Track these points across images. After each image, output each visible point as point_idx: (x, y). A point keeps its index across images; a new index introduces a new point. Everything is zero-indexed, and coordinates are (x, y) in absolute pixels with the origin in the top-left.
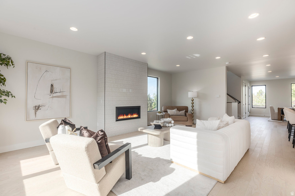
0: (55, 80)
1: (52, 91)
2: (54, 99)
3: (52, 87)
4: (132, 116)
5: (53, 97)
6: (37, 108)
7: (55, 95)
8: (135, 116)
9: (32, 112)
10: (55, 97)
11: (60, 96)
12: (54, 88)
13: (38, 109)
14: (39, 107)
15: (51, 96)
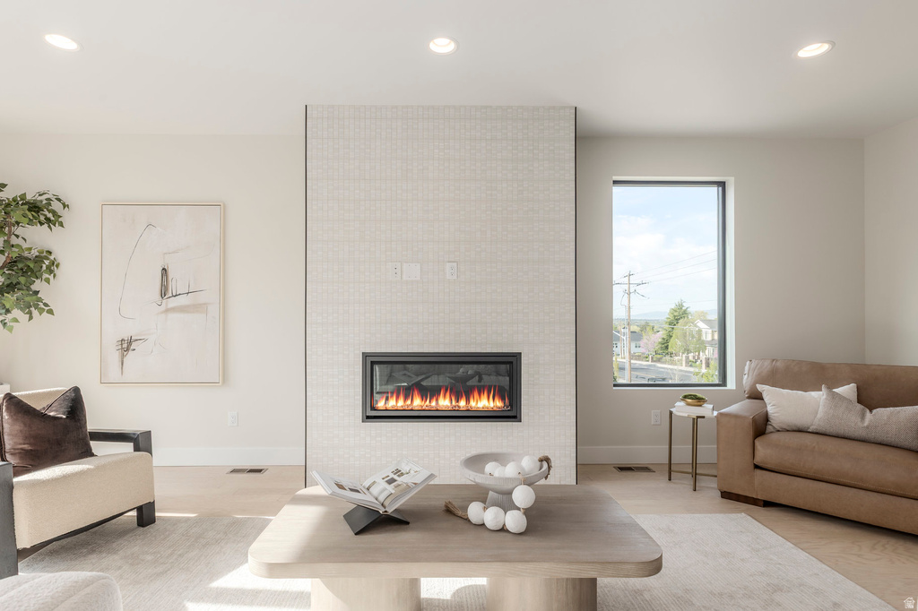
0: (174, 252)
1: (164, 292)
2: (172, 316)
3: (165, 278)
4: (462, 403)
5: (167, 311)
6: (126, 346)
7: (173, 303)
8: (483, 403)
9: (115, 356)
10: (173, 310)
11: (188, 306)
12: (170, 279)
13: (128, 350)
14: (130, 342)
15: (163, 308)
